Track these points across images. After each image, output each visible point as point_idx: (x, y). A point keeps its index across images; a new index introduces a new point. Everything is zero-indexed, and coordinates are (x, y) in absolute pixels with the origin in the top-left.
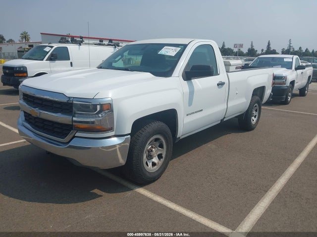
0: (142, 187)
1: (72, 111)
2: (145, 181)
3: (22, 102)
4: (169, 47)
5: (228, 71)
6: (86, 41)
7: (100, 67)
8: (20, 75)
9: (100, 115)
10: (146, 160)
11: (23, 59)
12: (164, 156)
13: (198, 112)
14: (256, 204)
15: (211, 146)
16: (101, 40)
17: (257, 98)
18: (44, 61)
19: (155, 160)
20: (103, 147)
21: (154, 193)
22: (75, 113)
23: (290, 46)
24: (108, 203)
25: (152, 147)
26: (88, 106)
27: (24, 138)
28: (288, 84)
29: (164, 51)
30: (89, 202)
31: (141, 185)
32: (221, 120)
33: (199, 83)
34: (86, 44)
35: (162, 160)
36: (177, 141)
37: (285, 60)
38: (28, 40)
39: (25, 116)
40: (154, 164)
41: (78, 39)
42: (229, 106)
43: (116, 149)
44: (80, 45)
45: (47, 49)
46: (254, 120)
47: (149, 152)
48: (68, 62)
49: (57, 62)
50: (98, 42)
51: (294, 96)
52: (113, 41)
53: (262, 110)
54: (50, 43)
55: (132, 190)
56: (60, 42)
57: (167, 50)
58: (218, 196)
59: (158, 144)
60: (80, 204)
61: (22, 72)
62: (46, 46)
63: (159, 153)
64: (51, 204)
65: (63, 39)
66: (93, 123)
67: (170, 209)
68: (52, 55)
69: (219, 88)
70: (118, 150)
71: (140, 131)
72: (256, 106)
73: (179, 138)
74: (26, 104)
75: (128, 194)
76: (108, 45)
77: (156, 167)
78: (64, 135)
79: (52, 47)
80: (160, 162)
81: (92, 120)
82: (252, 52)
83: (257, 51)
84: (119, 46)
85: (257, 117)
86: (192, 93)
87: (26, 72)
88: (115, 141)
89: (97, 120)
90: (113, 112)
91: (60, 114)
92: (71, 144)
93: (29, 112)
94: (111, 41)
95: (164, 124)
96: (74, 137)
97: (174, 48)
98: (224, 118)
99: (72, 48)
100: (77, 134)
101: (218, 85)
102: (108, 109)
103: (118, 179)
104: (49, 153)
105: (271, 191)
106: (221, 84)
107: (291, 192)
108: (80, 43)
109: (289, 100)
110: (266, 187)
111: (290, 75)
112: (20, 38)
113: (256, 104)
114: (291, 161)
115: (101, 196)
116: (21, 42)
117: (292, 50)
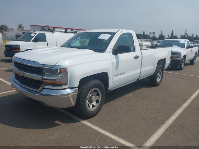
0: (85, 120)
1: (42, 73)
2: (88, 116)
3: (14, 67)
4: (105, 34)
5: (141, 49)
6: (57, 30)
7: (63, 46)
8: (16, 50)
9: (59, 75)
10: (89, 103)
11: (18, 40)
12: (100, 101)
13: (122, 74)
14: (155, 132)
15: (130, 95)
16: (66, 29)
17: (161, 66)
18: (31, 42)
19: (94, 103)
20: (61, 95)
21: (93, 124)
22: (45, 74)
23: (186, 34)
24: (64, 130)
25: (92, 95)
26: (53, 70)
27: (15, 89)
28: (182, 57)
29: (102, 37)
30: (52, 129)
31: (85, 119)
32: (137, 79)
33: (122, 56)
34: (56, 32)
35: (99, 103)
36: (108, 92)
37: (181, 42)
38: (22, 29)
39: (16, 75)
40: (93, 106)
41: (52, 29)
42: (142, 71)
43: (70, 96)
44: (53, 32)
45: (33, 35)
46: (159, 80)
47: (90, 98)
48: (45, 43)
49: (39, 43)
50: (64, 30)
51: (186, 65)
52: (74, 30)
53: (164, 74)
54: (34, 31)
55: (79, 122)
56: (41, 30)
57: (103, 36)
58: (132, 126)
59: (96, 93)
60: (47, 130)
61: (17, 49)
62: (32, 33)
63: (96, 99)
64: (29, 129)
65: (43, 29)
66: (55, 80)
67: (102, 134)
68: (35, 38)
69: (135, 59)
70: (71, 97)
71: (85, 85)
72: (160, 71)
73: (110, 90)
74: (16, 68)
75: (77, 124)
76: (71, 32)
77: (94, 108)
78: (37, 87)
79: (36, 33)
80: (97, 105)
81: (55, 78)
82: (162, 37)
83: (165, 36)
84: (77, 33)
85: (160, 78)
86: (118, 62)
87: (19, 49)
88: (68, 91)
89: (57, 78)
90: (67, 73)
91: (35, 74)
92: (42, 93)
93: (17, 73)
94: (72, 30)
95: (100, 81)
96: (44, 88)
97: (107, 35)
98: (139, 78)
99: (48, 34)
100: (46, 87)
101: (135, 57)
102: (64, 72)
103: (71, 115)
104: (29, 98)
105: (165, 124)
106: (136, 57)
107: (178, 124)
108: (53, 31)
109: (183, 67)
110: (163, 121)
111: (183, 52)
112: (18, 28)
113: (160, 70)
114: (180, 105)
115: (60, 125)
116: (18, 30)
117: (186, 36)
